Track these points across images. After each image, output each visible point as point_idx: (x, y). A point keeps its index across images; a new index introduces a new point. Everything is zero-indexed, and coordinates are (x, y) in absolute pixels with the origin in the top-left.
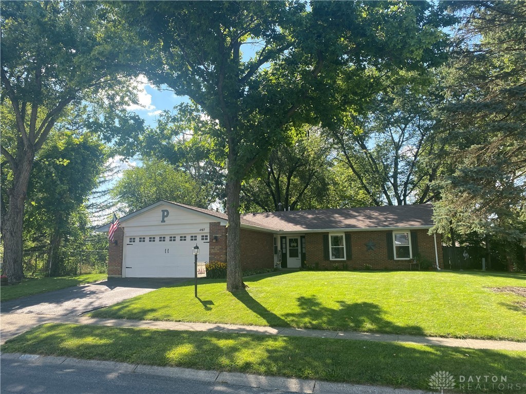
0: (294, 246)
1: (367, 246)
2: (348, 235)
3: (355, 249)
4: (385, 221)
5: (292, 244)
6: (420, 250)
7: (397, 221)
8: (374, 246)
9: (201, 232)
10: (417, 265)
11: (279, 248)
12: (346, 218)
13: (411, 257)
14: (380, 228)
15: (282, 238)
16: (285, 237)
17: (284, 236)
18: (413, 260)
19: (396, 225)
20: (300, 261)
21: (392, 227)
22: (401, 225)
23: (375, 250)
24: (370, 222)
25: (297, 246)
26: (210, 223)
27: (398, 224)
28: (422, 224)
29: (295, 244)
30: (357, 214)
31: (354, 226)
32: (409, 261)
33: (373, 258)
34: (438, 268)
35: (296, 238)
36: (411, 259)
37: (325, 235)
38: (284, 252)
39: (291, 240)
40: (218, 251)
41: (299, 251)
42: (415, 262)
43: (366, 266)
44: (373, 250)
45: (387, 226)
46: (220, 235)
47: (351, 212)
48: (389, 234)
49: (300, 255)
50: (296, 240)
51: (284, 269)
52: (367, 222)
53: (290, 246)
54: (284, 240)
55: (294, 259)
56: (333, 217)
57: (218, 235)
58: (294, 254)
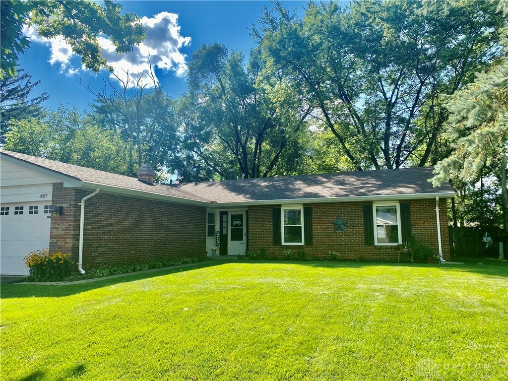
0: (237, 225)
1: (335, 224)
2: (308, 208)
3: (317, 229)
4: (361, 188)
5: (235, 223)
6: (413, 232)
7: (380, 187)
8: (344, 224)
9: (42, 199)
10: (409, 254)
11: (217, 228)
12: (309, 185)
13: (400, 242)
14: (353, 198)
15: (222, 214)
16: (226, 213)
17: (224, 210)
18: (403, 246)
19: (378, 192)
20: (245, 246)
21: (370, 197)
22: (385, 192)
23: (346, 230)
24: (341, 189)
25: (242, 225)
26: (54, 184)
27: (380, 192)
28: (417, 191)
29: (239, 223)
30: (325, 180)
31: (316, 195)
32: (397, 248)
33: (343, 243)
34: (441, 259)
35: (240, 213)
36: (400, 245)
37: (276, 209)
38: (224, 233)
39: (233, 217)
40: (63, 233)
41: (244, 231)
42: (406, 250)
43: (332, 255)
44: (342, 230)
45: (363, 194)
46: (67, 205)
47: (321, 178)
48: (367, 207)
49: (245, 238)
50: (241, 217)
51: (224, 256)
52: (337, 189)
53: (232, 225)
54: (224, 217)
55: (237, 242)
56: (293, 185)
57: (64, 205)
58: (237, 236)
